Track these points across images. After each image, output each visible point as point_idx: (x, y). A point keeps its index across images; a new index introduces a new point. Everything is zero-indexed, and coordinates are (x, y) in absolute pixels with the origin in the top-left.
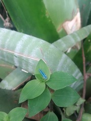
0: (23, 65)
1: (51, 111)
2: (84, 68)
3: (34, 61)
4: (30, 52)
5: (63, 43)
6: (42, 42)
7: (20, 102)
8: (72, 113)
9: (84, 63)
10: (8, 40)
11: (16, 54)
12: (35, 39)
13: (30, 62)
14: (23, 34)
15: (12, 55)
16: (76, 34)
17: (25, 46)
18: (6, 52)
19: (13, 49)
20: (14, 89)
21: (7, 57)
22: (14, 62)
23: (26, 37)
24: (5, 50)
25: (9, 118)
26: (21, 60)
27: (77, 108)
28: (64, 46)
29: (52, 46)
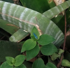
0: (25, 27)
1: (40, 58)
2: (66, 29)
3: (31, 25)
4: (29, 19)
5: (51, 12)
6: (37, 13)
7: (22, 52)
8: (56, 59)
9: (66, 25)
10: (15, 11)
11: (20, 20)
12: (32, 11)
13: (29, 26)
14: (25, 8)
15: (18, 21)
16: (61, 6)
17: (26, 15)
18: (14, 19)
19: (19, 17)
20: (19, 41)
21: (15, 22)
22: (19, 25)
23: (27, 9)
24: (13, 17)
25: (15, 61)
26: (23, 24)
27: (59, 56)
28: (52, 14)
29: (43, 16)
